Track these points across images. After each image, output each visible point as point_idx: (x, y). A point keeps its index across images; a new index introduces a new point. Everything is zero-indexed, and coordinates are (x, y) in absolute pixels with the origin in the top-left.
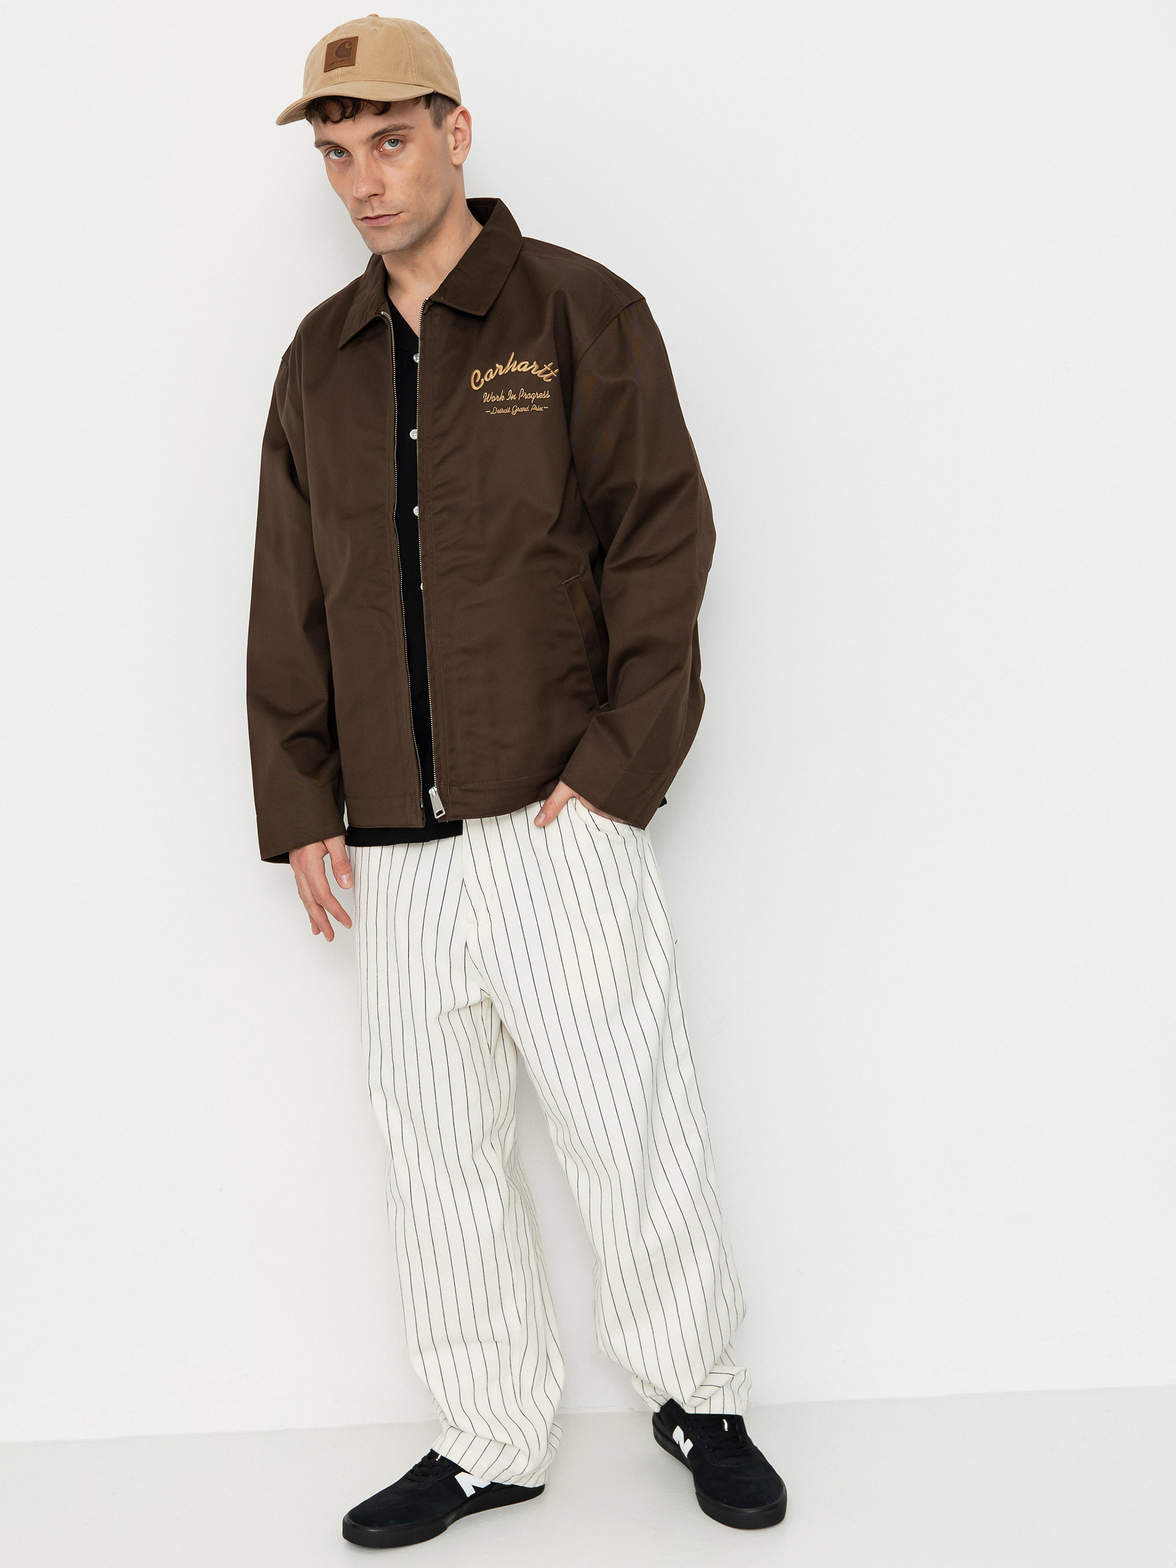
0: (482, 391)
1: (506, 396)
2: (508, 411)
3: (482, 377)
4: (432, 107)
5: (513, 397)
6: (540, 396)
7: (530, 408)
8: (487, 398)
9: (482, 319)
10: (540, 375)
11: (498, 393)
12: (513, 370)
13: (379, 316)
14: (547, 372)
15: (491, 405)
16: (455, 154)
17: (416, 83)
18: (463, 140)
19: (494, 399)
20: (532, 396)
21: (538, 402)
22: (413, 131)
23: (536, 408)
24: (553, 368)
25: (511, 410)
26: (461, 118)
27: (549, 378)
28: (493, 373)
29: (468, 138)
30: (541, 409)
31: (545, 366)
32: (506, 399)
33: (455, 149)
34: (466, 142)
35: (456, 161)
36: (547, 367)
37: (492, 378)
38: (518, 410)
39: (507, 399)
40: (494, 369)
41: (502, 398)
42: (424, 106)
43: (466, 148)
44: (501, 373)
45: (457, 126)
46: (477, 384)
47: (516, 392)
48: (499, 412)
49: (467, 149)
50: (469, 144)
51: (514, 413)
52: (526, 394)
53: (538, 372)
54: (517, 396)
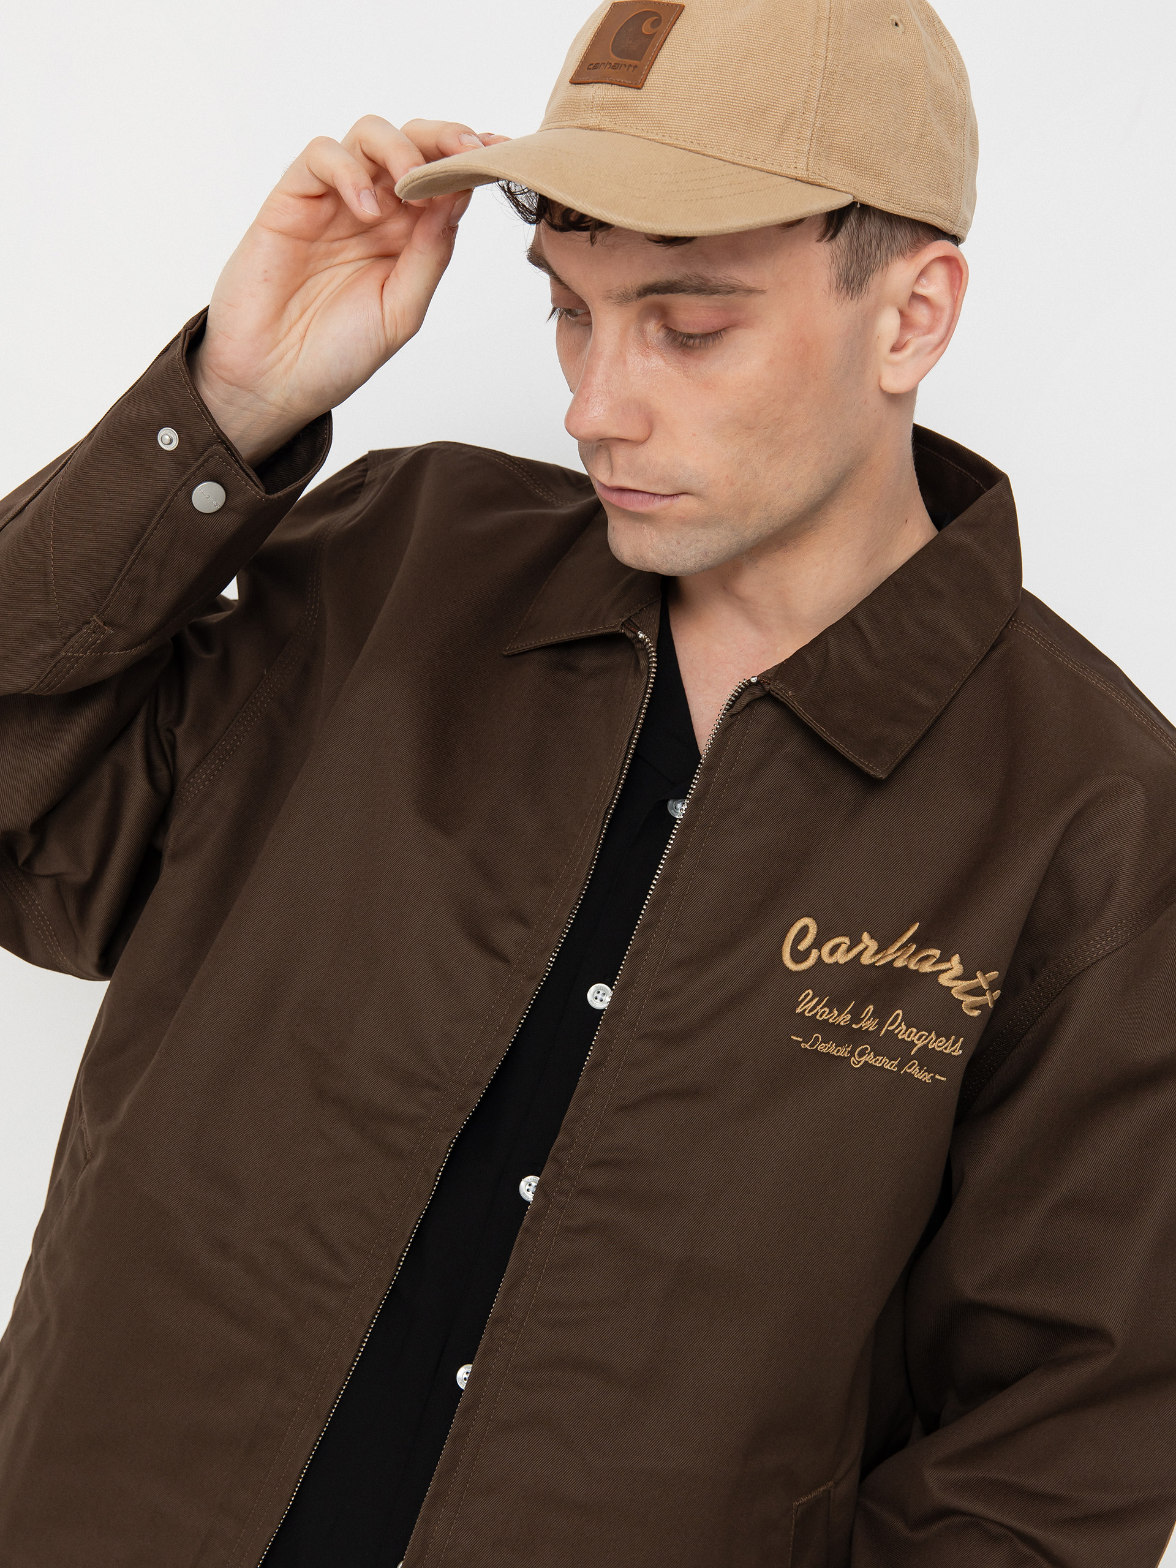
0: (803, 980)
1: (856, 1018)
2: (843, 1052)
3: (818, 944)
4: (842, 238)
5: (868, 1024)
6: (939, 1044)
7: (901, 1066)
8: (808, 1004)
9: (871, 784)
10: (960, 993)
11: (837, 1003)
12: (899, 964)
13: (630, 635)
14: (977, 991)
15: (812, 1025)
16: (894, 364)
17: (801, 174)
18: (930, 330)
19: (824, 1014)
20: (918, 1039)
21: (927, 1058)
22: (759, 300)
23: (915, 1071)
24: (993, 985)
25: (852, 1053)
26: (940, 273)
27: (976, 1008)
28: (849, 950)
29: (941, 330)
30: (926, 1077)
31: (979, 974)
32: (850, 1025)
33: (895, 349)
34: (934, 338)
35: (893, 382)
36: (981, 980)
37: (842, 961)
38: (869, 1058)
39: (854, 1026)
40: (855, 941)
41: (844, 1019)
42: (815, 235)
43: (931, 353)
44: (866, 960)
45: (921, 291)
46: (799, 956)
47: (881, 1016)
48: (822, 1048)
49: (934, 355)
50: (944, 341)
51: (856, 1062)
52: (904, 1027)
53: (955, 983)
54: (881, 1025)
